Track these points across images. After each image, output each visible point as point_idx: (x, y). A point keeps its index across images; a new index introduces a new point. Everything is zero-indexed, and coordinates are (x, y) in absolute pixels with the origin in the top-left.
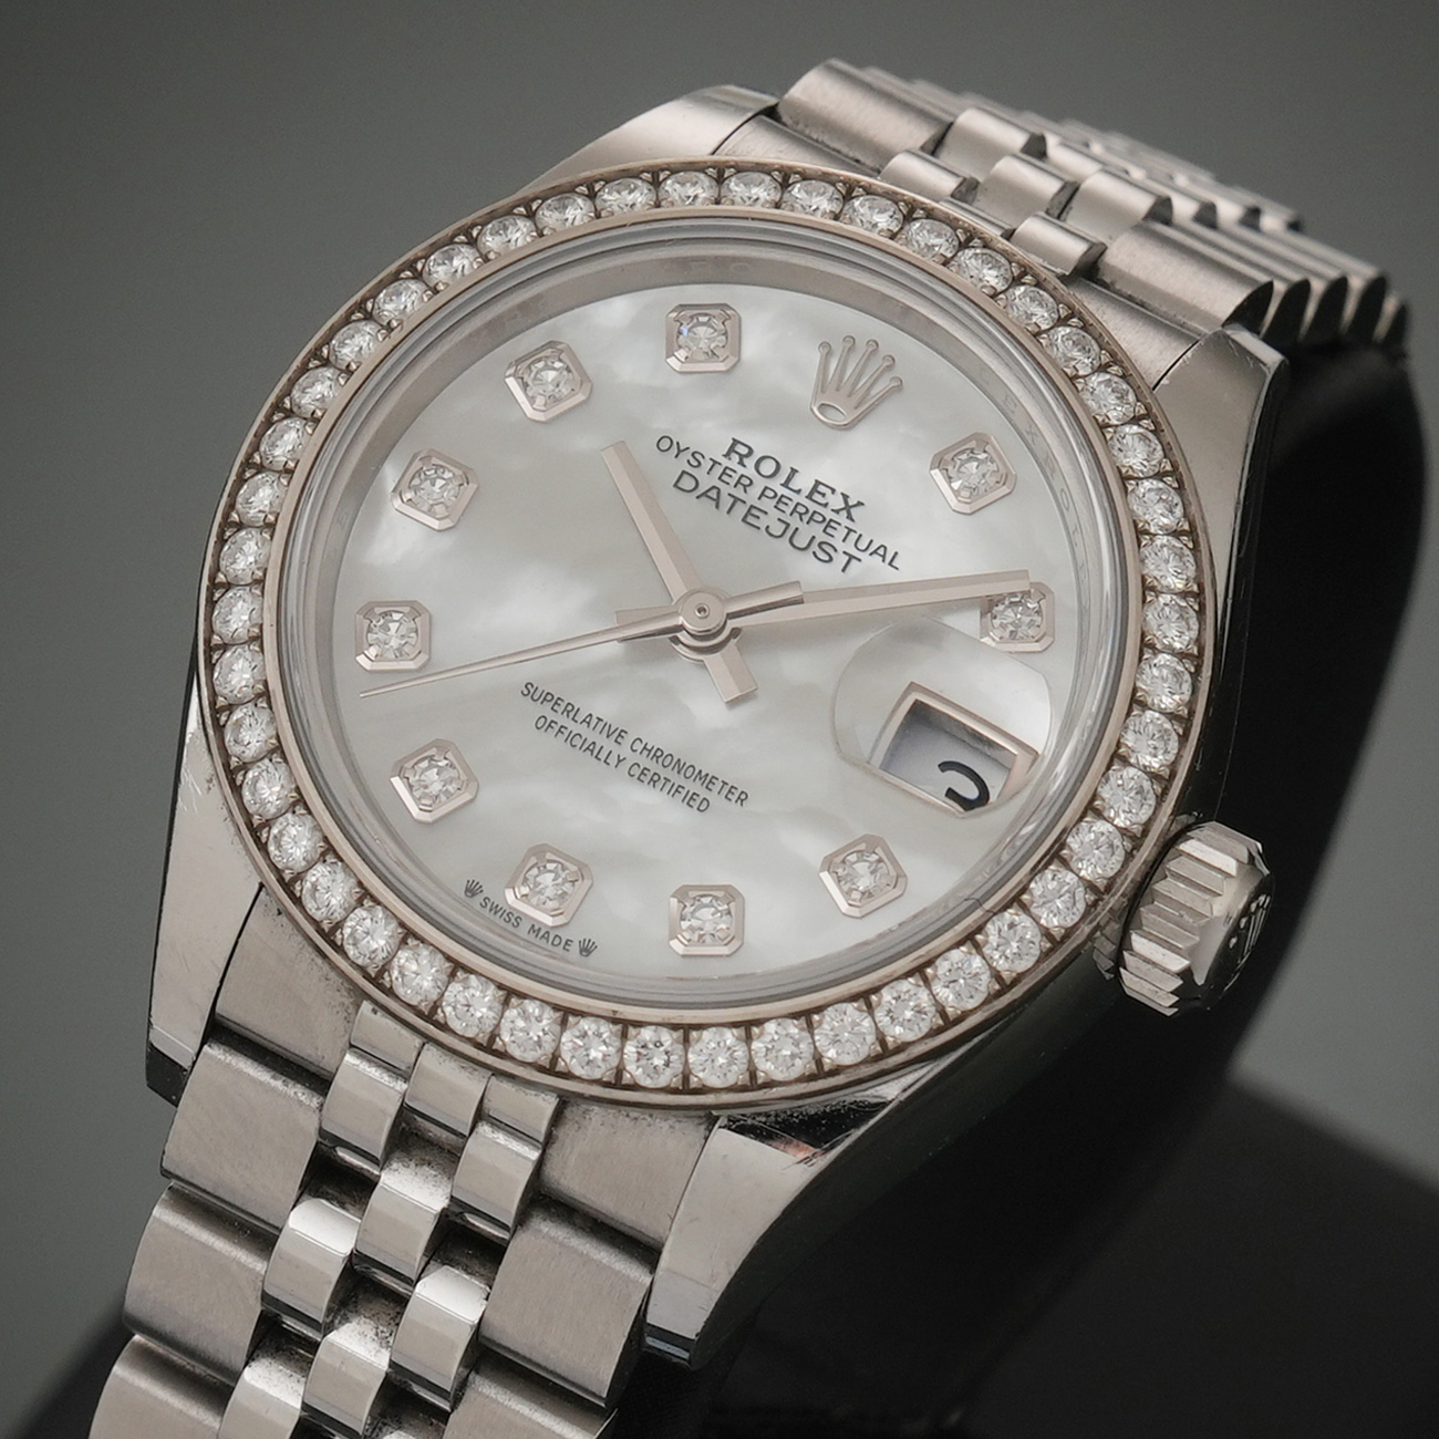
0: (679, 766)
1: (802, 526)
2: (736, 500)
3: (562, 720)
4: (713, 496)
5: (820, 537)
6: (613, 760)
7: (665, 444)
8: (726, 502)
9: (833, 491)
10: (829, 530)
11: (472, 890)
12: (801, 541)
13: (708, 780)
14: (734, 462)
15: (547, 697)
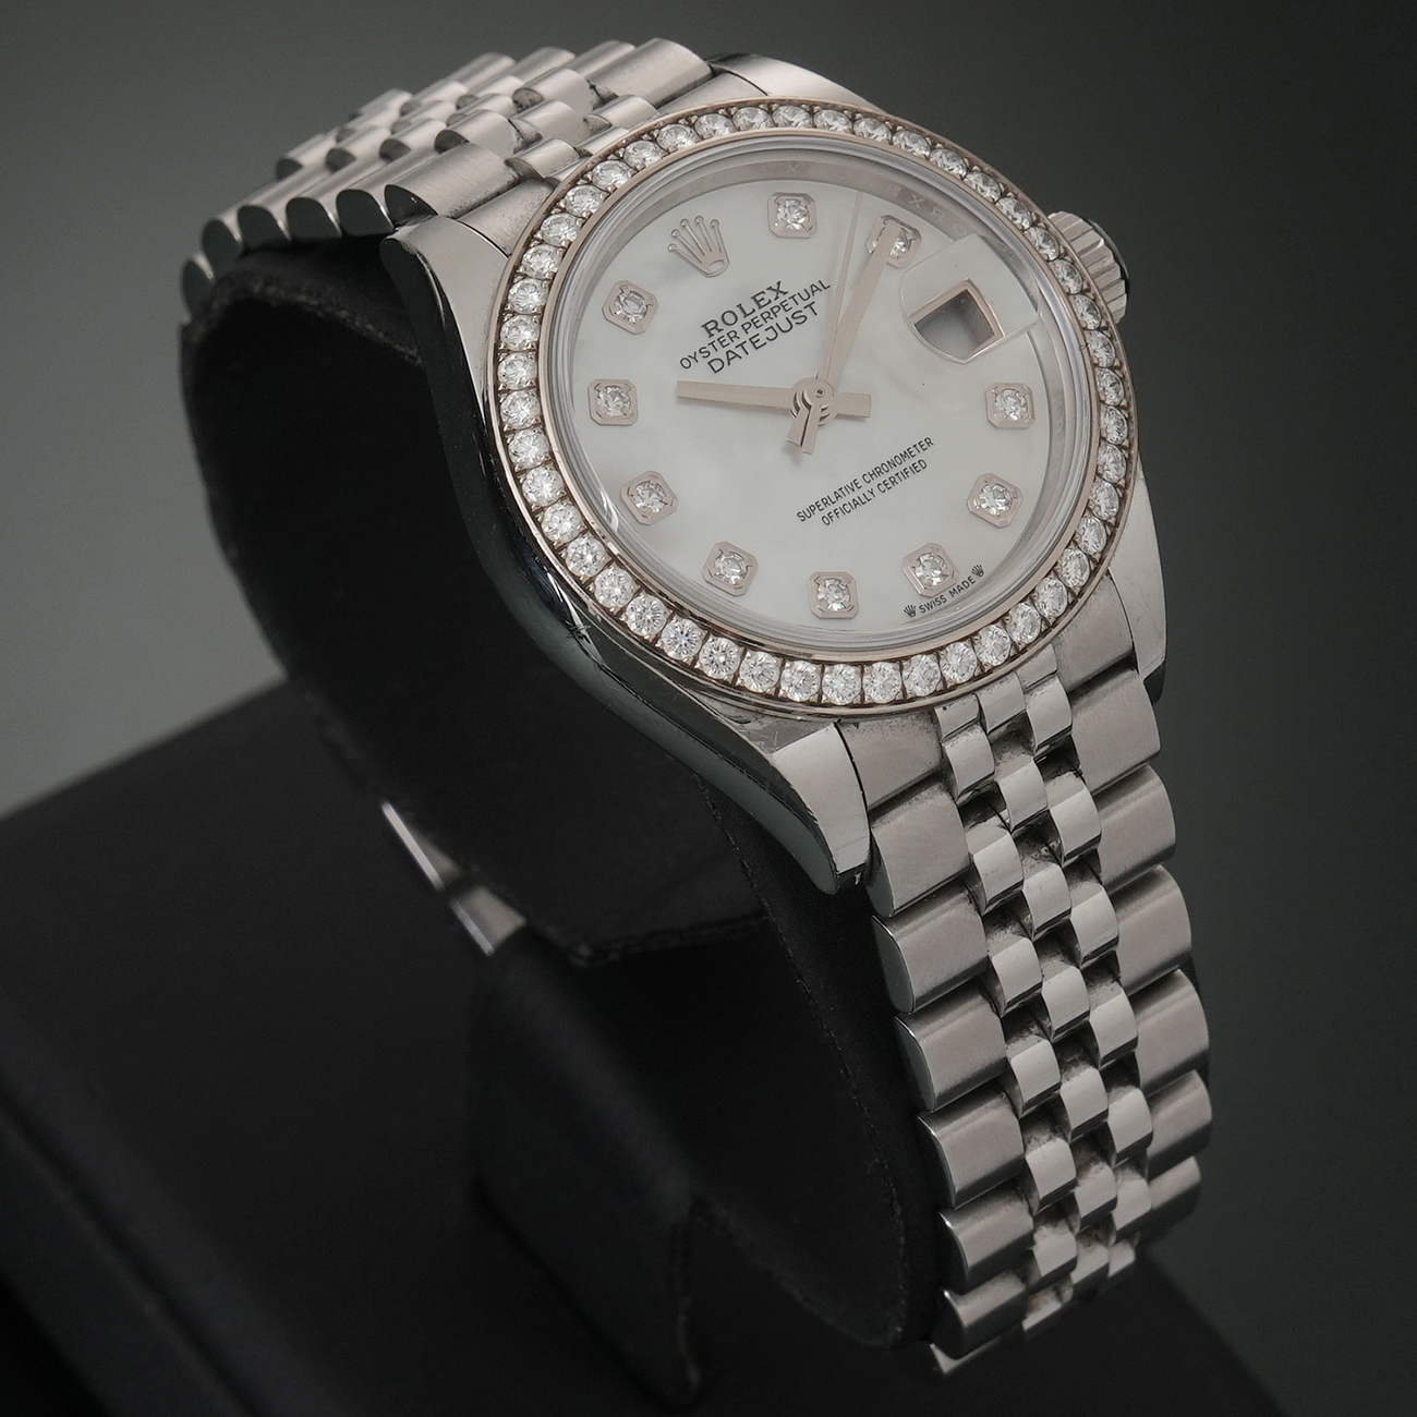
0: (892, 464)
1: (775, 320)
2: (741, 345)
3: (831, 508)
4: (731, 357)
5: (789, 315)
6: (869, 496)
7: (686, 363)
8: (739, 351)
9: (763, 292)
10: (787, 308)
11: (911, 612)
12: (785, 326)
13: (907, 454)
14: (717, 335)
15: (812, 509)
